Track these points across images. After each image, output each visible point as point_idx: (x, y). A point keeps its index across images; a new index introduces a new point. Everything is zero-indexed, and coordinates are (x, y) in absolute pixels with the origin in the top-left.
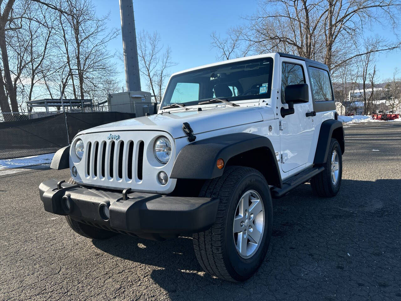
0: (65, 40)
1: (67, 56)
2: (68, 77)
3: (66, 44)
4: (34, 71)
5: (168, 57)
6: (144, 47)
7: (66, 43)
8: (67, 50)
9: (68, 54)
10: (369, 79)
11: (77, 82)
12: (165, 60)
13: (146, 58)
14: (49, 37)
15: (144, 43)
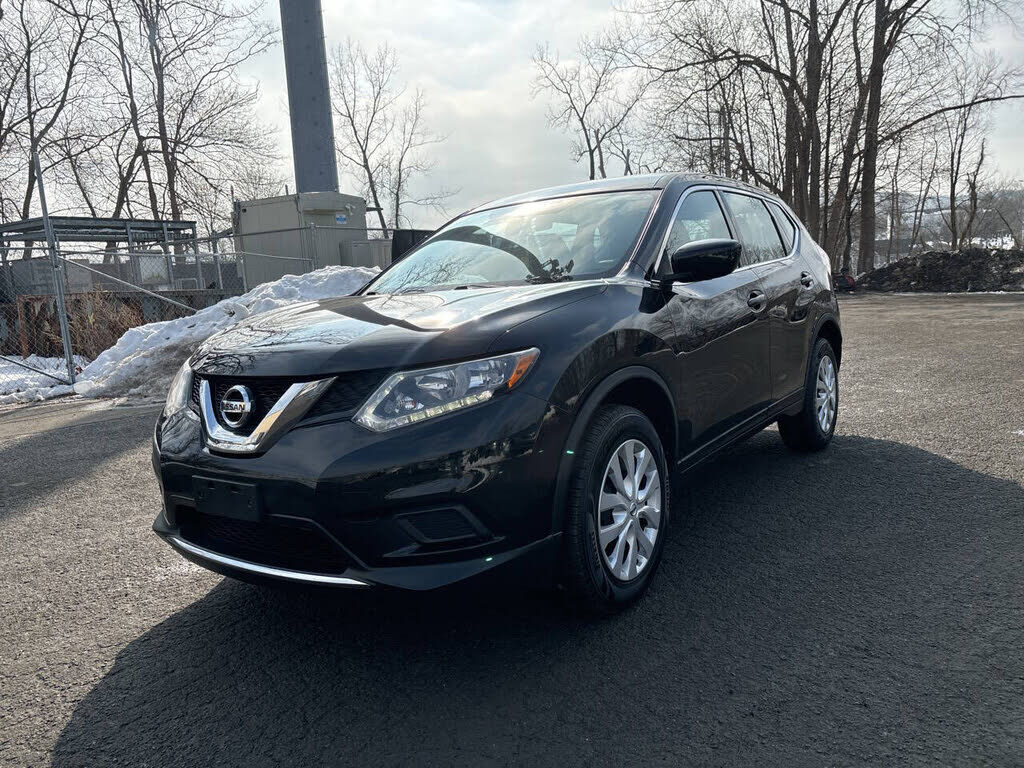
0: (123, 56)
1: (129, 101)
2: (134, 161)
3: (127, 69)
4: (35, 142)
5: (417, 119)
6: (351, 90)
7: (127, 65)
8: (129, 87)
9: (131, 97)
10: (966, 177)
11: (159, 174)
12: (409, 126)
13: (357, 120)
14: (79, 43)
15: (351, 77)
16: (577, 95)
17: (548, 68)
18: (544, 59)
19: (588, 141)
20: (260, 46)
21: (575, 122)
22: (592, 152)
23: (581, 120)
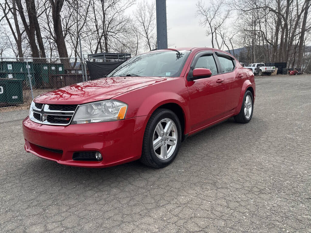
13: (145, 24)
15: (144, 11)
16: (209, 16)
17: (201, 8)
18: (200, 5)
19: (212, 30)
20: (130, 5)
21: (208, 25)
22: (212, 34)
23: (210, 24)
